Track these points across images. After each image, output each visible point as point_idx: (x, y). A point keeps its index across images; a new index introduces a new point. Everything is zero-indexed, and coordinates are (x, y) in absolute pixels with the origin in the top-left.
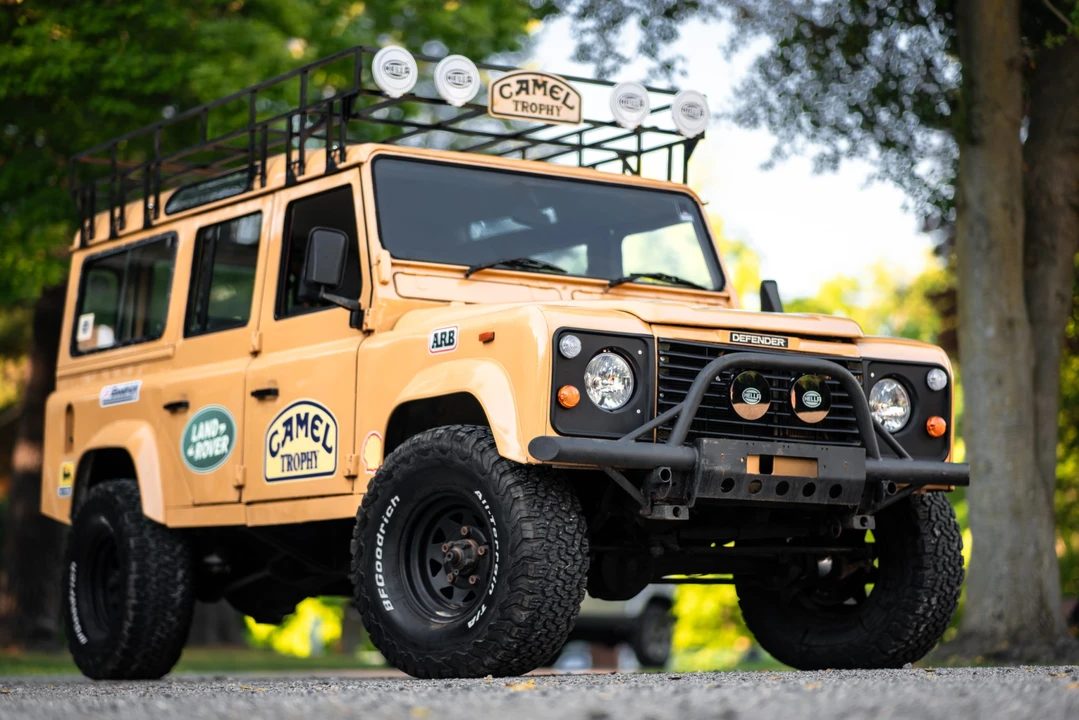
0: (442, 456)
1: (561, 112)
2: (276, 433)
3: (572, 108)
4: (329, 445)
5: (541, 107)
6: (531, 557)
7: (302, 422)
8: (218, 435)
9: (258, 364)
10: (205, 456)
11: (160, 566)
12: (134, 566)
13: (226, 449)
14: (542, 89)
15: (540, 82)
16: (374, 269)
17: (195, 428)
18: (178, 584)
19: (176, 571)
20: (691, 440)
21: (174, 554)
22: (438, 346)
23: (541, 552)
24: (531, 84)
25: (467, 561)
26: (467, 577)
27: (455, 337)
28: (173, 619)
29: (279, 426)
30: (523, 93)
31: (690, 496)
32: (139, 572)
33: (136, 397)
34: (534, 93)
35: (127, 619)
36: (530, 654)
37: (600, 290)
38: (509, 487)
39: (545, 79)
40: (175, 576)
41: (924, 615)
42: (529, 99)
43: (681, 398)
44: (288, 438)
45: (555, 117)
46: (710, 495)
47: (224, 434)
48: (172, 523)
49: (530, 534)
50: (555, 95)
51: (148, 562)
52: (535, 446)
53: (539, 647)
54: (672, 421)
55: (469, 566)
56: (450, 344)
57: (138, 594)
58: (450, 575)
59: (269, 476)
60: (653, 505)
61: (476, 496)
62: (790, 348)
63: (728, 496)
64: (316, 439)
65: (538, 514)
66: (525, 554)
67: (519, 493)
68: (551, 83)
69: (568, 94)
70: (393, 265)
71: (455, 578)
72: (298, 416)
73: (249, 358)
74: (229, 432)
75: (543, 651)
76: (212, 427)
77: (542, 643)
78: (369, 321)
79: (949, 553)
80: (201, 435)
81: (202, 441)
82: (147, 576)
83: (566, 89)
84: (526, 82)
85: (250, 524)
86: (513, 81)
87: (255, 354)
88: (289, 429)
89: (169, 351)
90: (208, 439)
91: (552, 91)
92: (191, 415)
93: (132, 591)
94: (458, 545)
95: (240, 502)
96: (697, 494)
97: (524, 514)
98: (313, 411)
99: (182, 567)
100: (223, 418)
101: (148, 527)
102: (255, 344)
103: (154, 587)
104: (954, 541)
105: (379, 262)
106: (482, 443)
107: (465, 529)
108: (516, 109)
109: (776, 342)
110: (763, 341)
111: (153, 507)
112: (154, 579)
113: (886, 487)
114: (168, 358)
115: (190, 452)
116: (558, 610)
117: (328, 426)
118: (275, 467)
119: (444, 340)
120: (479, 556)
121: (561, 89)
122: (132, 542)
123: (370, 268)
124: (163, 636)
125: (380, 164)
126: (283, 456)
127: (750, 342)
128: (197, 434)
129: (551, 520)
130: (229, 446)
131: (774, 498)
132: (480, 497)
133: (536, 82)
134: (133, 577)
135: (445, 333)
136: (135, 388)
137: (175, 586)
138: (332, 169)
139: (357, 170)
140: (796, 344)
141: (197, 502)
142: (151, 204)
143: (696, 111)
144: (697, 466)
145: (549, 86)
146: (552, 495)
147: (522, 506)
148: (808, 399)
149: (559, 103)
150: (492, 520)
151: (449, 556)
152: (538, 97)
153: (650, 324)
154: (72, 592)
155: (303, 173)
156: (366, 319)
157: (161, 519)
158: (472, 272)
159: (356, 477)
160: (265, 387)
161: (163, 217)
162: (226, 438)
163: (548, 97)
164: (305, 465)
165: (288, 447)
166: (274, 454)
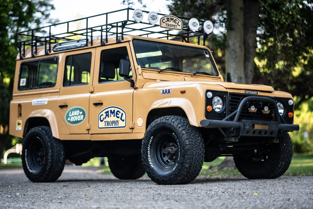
1: (177, 27)
2: (102, 115)
4: (123, 119)
5: (172, 25)
6: (188, 149)
8: (79, 115)
9: (92, 95)
10: (74, 120)
11: (57, 151)
12: (50, 151)
13: (82, 119)
14: (172, 20)
15: (172, 19)
16: (137, 70)
18: (62, 155)
19: (61, 152)
20: (239, 120)
21: (61, 147)
22: (164, 93)
23: (191, 148)
24: (170, 19)
25: (172, 152)
26: (173, 157)
27: (170, 91)
28: (60, 165)
29: (103, 113)
30: (168, 21)
31: (238, 135)
32: (52, 152)
33: (46, 103)
34: (171, 21)
35: (48, 166)
36: (190, 176)
37: (190, 76)
39: (173, 17)
40: (61, 153)
41: (280, 167)
42: (170, 23)
43: (236, 108)
44: (107, 117)
46: (244, 135)
47: (82, 114)
48: (61, 139)
50: (175, 22)
51: (54, 149)
52: (202, 122)
53: (193, 174)
54: (235, 115)
55: (173, 154)
57: (51, 159)
58: (168, 157)
59: (100, 127)
60: (228, 138)
61: (173, 134)
62: (258, 94)
63: (248, 135)
64: (118, 117)
65: (189, 138)
68: (175, 19)
70: (142, 69)
71: (169, 157)
72: (111, 111)
73: (90, 94)
74: (84, 114)
75: (194, 175)
76: (77, 113)
77: (193, 173)
78: (137, 85)
79: (288, 150)
80: (73, 114)
81: (73, 116)
82: (54, 153)
84: (169, 18)
85: (92, 140)
86: (165, 18)
87: (92, 92)
88: (107, 114)
89: (58, 90)
90: (76, 116)
91: (175, 21)
92: (69, 109)
93: (50, 158)
94: (170, 148)
95: (88, 134)
96: (241, 134)
98: (116, 110)
99: (63, 151)
100: (81, 110)
101: (53, 140)
102: (92, 89)
103: (56, 157)
104: (290, 147)
105: (138, 69)
106: (173, 120)
107: (171, 144)
108: (166, 26)
109: (255, 93)
110: (252, 92)
111: (56, 134)
112: (56, 154)
113: (282, 131)
114: (58, 92)
115: (69, 119)
116: (197, 163)
117: (122, 114)
118: (102, 125)
119: (166, 92)
120: (175, 151)
121: (177, 20)
122: (49, 144)
123: (135, 70)
124: (58, 170)
125: (134, 41)
126: (105, 122)
127: (249, 93)
128: (71, 114)
129: (193, 139)
130: (84, 118)
131: (258, 135)
132: (174, 134)
133: (171, 18)
134: (50, 154)
135: (167, 90)
136: (46, 101)
137: (61, 156)
138: (118, 42)
139: (128, 42)
140: (260, 94)
141: (71, 133)
142: (48, 48)
143: (210, 27)
144: (241, 127)
146: (193, 132)
148: (265, 108)
150: (178, 140)
151: (167, 151)
152: (172, 23)
153: (226, 88)
154: (26, 158)
155: (107, 43)
156: (135, 85)
157: (58, 138)
158: (161, 72)
159: (134, 128)
160: (98, 102)
161: (52, 52)
162: (83, 116)
163: (174, 23)
164: (114, 124)
165: (107, 119)
166: (102, 121)
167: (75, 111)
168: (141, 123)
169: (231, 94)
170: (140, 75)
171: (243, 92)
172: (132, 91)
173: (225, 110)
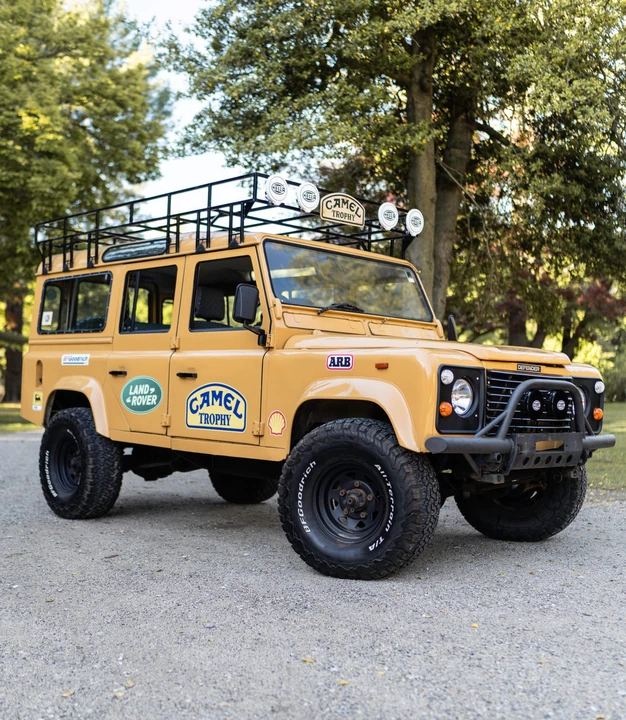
0: (349, 440)
1: (354, 218)
2: (196, 399)
3: (359, 216)
4: (239, 412)
5: (345, 215)
7: (217, 396)
8: (149, 394)
9: (176, 355)
10: (139, 404)
11: (105, 460)
12: (91, 459)
13: (155, 403)
14: (346, 205)
15: (345, 201)
16: (272, 309)
17: (131, 387)
22: (334, 366)
23: (424, 507)
24: (341, 201)
25: (361, 504)
27: (350, 362)
29: (198, 395)
30: (337, 206)
31: (506, 469)
32: (94, 464)
33: (87, 363)
34: (342, 207)
35: (87, 490)
37: (380, 321)
38: (403, 465)
39: (348, 199)
40: (113, 466)
42: (340, 210)
44: (205, 404)
45: (352, 221)
46: (517, 468)
47: (154, 394)
48: (114, 439)
49: (418, 497)
50: (352, 208)
51: (99, 458)
52: (429, 442)
55: (360, 507)
56: (345, 365)
57: (93, 476)
58: (345, 510)
59: (189, 424)
62: (542, 373)
63: (525, 467)
64: (230, 408)
66: (414, 509)
67: (409, 469)
68: (351, 201)
69: (358, 208)
70: (283, 307)
71: (349, 512)
72: (214, 392)
73: (171, 352)
74: (158, 392)
76: (144, 389)
78: (272, 341)
80: (136, 392)
81: (137, 396)
82: (98, 466)
83: (357, 205)
84: (339, 200)
85: (174, 448)
86: (332, 199)
87: (175, 350)
88: (206, 399)
89: (110, 340)
90: (141, 395)
91: (351, 206)
92: (129, 379)
93: (90, 474)
95: (166, 435)
96: (512, 467)
97: (414, 483)
98: (226, 391)
101: (98, 438)
102: (175, 343)
103: (103, 472)
105: (275, 305)
107: (357, 483)
108: (334, 216)
109: (536, 369)
111: (102, 427)
112: (102, 468)
114: (109, 343)
115: (128, 401)
117: (238, 402)
118: (194, 419)
119: (341, 362)
121: (355, 206)
122: (89, 447)
123: (269, 309)
125: (267, 245)
126: (201, 414)
127: (525, 369)
128: (133, 391)
129: (427, 486)
130: (158, 401)
131: (544, 466)
132: (379, 469)
133: (343, 200)
134: (91, 467)
135: (341, 358)
136: (86, 358)
137: (113, 471)
138: (233, 245)
139: (253, 248)
140: (545, 370)
141: (133, 430)
142: (93, 254)
143: (418, 221)
144: (512, 452)
145: (349, 203)
147: (412, 478)
148: (559, 404)
149: (354, 213)
150: (388, 484)
152: (344, 210)
153: (481, 360)
154: (46, 467)
155: (209, 247)
156: (268, 340)
157: (107, 436)
158: (322, 312)
159: (262, 436)
160: (187, 372)
161: (101, 263)
162: (155, 396)
163: (349, 210)
164: (219, 422)
165: (206, 409)
166: (194, 412)
167: (140, 386)
168: (279, 425)
169: (491, 374)
170: (279, 319)
171: (512, 367)
172: (260, 352)
173: (477, 411)
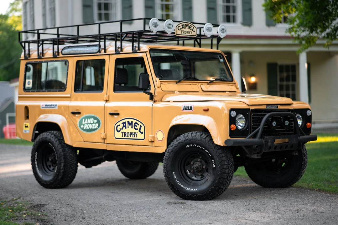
1: (192, 33)
2: (119, 125)
3: (194, 32)
4: (141, 131)
5: (187, 32)
7: (130, 124)
8: (94, 123)
9: (108, 104)
10: (88, 128)
13: (97, 128)
15: (187, 25)
17: (84, 120)
22: (185, 109)
27: (192, 108)
29: (120, 123)
30: (183, 28)
31: (261, 152)
33: (57, 108)
37: (206, 84)
39: (188, 24)
42: (185, 30)
43: (259, 125)
44: (124, 128)
45: (190, 34)
46: (266, 151)
48: (74, 146)
52: (226, 142)
54: (258, 132)
56: (190, 109)
59: (116, 137)
60: (251, 154)
62: (279, 109)
63: (270, 151)
64: (137, 129)
68: (190, 25)
69: (193, 28)
70: (160, 82)
72: (128, 122)
73: (104, 102)
74: (98, 122)
76: (91, 120)
78: (156, 98)
80: (86, 122)
81: (87, 124)
83: (193, 26)
84: (184, 25)
85: (108, 149)
86: (180, 25)
87: (107, 101)
88: (124, 125)
89: (69, 95)
90: (89, 123)
91: (190, 27)
92: (82, 116)
95: (104, 143)
96: (263, 151)
98: (134, 121)
100: (95, 118)
102: (107, 98)
105: (156, 81)
108: (182, 33)
109: (275, 107)
110: (273, 107)
114: (69, 97)
115: (82, 126)
117: (141, 126)
118: (119, 135)
119: (188, 108)
121: (192, 26)
123: (154, 83)
125: (151, 51)
126: (122, 132)
128: (84, 122)
130: (98, 127)
131: (279, 150)
133: (186, 25)
135: (188, 106)
136: (56, 105)
138: (134, 52)
139: (145, 53)
141: (85, 141)
143: (224, 30)
144: (263, 144)
145: (189, 26)
148: (286, 123)
149: (191, 30)
152: (187, 29)
153: (249, 105)
154: (36, 161)
155: (122, 52)
156: (154, 98)
157: (71, 144)
158: (178, 82)
159: (153, 142)
160: (114, 112)
161: (61, 55)
162: (97, 124)
163: (189, 29)
164: (132, 136)
165: (124, 130)
166: (118, 131)
167: (89, 119)
168: (161, 137)
169: (254, 111)
170: (158, 87)
171: (264, 107)
172: (150, 104)
173: (248, 127)
